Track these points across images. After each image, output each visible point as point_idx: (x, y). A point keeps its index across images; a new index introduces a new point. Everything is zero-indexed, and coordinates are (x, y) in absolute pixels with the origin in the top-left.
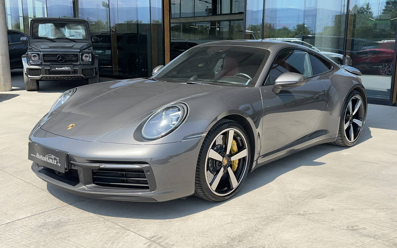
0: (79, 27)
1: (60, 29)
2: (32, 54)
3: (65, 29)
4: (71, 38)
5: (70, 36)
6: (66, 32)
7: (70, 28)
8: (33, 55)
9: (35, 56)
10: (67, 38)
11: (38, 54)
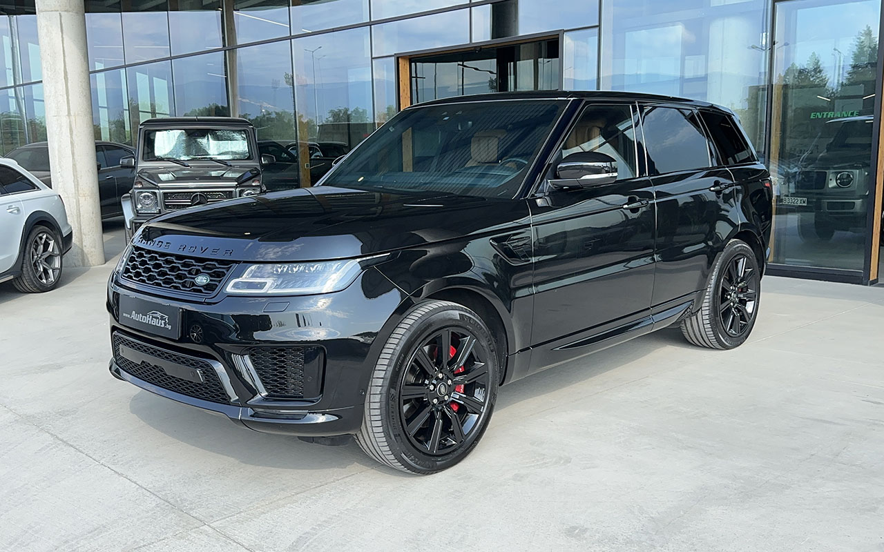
0: (237, 136)
1: (198, 140)
2: (142, 192)
3: (208, 139)
4: (220, 158)
5: (218, 155)
6: (209, 146)
7: (218, 138)
8: (143, 195)
9: (148, 196)
10: (211, 159)
11: (155, 194)
